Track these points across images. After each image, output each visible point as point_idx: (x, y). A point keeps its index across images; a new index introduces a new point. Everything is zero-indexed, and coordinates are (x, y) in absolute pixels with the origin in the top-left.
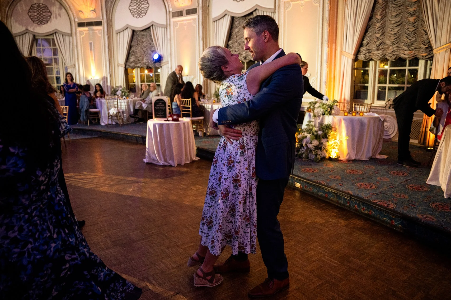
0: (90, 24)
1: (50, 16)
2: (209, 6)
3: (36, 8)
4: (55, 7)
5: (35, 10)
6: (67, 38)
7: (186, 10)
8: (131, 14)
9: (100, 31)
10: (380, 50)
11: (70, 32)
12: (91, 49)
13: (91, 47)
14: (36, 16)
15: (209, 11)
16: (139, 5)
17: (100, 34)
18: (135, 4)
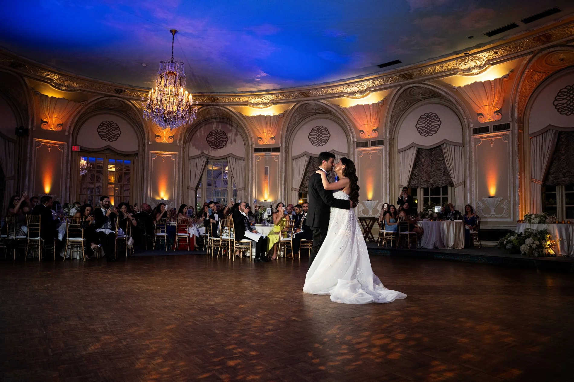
0: (267, 150)
1: (227, 142)
2: (394, 138)
3: (214, 134)
4: (231, 133)
5: (213, 135)
6: (240, 162)
7: (372, 142)
8: (310, 142)
9: (278, 157)
10: (566, 177)
11: (243, 156)
12: (267, 173)
13: (267, 171)
14: (214, 141)
15: (394, 142)
16: (319, 135)
17: (277, 159)
18: (315, 134)
